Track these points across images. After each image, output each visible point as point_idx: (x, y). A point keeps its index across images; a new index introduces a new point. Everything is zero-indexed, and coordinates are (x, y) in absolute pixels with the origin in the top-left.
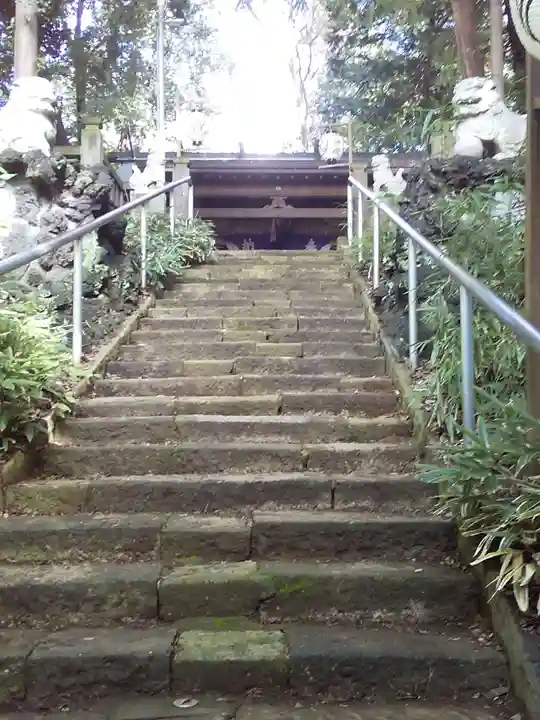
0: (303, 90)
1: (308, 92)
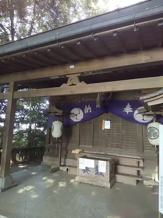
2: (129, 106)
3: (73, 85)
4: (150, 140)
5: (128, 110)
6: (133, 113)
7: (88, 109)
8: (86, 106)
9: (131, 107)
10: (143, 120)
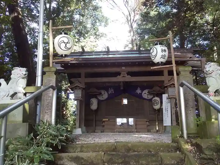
0: (132, 27)
1: (134, 27)
2: (139, 89)
3: (124, 77)
4: (154, 106)
5: (139, 91)
6: (142, 93)
7: (111, 91)
8: (110, 89)
9: (140, 90)
10: (148, 97)
